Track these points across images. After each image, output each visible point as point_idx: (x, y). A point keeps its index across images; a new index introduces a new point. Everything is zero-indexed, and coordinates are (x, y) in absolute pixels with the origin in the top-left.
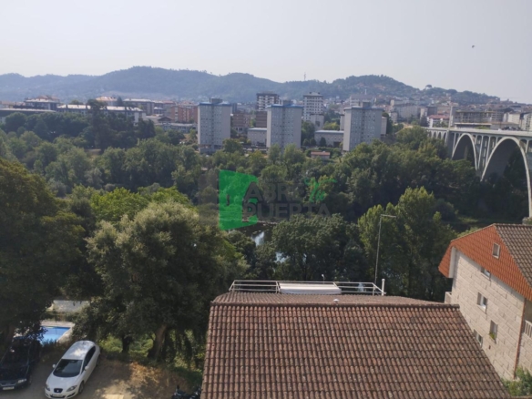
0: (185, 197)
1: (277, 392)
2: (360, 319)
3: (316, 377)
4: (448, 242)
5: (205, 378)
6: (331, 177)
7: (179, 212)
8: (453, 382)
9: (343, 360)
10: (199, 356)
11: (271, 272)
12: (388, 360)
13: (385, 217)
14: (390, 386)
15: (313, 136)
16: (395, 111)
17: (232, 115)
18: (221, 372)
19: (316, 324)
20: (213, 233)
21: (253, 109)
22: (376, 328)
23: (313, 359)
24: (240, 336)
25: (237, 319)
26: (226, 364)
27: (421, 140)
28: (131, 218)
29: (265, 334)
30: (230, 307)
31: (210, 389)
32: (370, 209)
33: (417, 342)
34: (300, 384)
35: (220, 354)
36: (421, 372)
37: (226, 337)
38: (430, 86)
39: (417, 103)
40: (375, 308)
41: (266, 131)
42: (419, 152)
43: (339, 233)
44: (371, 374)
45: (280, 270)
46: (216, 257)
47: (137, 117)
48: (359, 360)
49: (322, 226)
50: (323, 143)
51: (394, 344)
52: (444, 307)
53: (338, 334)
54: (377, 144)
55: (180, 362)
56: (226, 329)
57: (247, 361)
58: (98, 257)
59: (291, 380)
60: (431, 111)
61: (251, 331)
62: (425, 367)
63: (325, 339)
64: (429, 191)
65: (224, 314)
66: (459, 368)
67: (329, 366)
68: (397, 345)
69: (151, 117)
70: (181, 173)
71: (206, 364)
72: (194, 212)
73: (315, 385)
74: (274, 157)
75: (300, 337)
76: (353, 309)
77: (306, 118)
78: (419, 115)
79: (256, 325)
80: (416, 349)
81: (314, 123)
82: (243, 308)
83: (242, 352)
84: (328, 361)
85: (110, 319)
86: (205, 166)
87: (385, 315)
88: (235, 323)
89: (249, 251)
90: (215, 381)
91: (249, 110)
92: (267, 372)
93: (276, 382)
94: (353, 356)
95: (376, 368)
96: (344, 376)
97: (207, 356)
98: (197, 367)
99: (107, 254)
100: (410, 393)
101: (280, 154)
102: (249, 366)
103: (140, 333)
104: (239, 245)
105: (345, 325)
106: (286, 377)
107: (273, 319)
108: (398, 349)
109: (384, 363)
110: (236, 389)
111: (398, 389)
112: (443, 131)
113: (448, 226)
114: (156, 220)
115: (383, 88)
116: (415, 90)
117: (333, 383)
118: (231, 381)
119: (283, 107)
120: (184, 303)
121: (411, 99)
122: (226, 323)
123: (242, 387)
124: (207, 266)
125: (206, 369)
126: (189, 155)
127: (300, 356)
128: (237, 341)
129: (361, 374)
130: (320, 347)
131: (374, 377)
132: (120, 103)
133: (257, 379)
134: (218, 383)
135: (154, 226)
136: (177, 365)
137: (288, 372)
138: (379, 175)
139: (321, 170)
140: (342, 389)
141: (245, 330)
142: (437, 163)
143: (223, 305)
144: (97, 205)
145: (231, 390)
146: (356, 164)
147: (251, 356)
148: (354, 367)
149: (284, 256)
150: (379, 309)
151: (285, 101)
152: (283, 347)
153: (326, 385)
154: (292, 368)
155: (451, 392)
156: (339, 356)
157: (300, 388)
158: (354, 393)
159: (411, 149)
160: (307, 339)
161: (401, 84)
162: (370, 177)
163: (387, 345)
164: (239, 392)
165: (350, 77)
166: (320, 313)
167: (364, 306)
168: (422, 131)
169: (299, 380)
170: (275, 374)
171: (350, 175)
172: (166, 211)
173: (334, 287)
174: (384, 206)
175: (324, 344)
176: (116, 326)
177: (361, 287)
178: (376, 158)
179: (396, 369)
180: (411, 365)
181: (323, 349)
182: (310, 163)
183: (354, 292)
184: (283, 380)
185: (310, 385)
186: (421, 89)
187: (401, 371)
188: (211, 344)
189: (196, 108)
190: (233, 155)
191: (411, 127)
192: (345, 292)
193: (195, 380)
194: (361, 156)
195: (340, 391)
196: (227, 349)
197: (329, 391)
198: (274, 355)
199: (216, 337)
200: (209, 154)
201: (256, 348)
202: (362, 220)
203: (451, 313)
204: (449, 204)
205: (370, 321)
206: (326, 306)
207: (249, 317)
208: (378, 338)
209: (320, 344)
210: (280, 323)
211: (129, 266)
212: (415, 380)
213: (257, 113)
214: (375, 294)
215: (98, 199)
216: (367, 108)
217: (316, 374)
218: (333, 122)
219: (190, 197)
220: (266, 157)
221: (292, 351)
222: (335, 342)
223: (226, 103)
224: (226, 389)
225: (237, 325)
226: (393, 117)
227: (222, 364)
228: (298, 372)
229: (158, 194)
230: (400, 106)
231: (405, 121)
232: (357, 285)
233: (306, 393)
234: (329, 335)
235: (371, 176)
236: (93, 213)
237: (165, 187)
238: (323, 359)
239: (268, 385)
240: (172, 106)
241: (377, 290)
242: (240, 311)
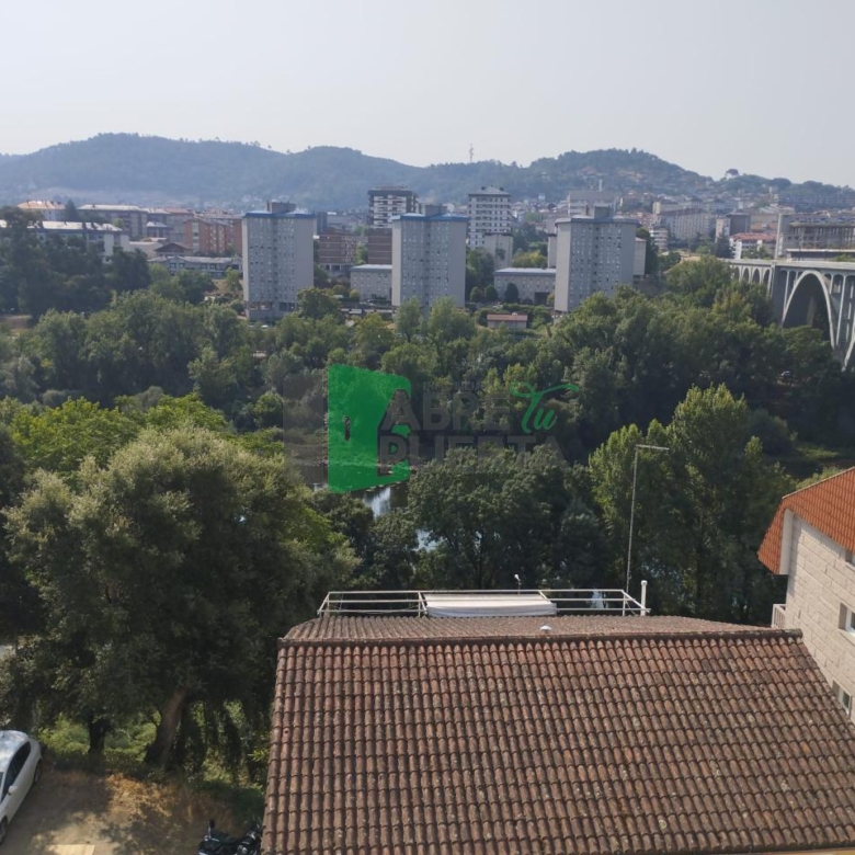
0: (217, 415)
1: (424, 825)
2: (597, 665)
3: (507, 791)
4: (776, 500)
5: (270, 802)
6: (531, 367)
7: (205, 448)
8: (793, 792)
9: (562, 753)
10: (257, 755)
11: (408, 572)
12: (656, 750)
13: (647, 450)
14: (661, 806)
15: (492, 280)
16: (663, 225)
17: (316, 237)
18: (304, 788)
19: (503, 678)
20: (282, 493)
21: (363, 225)
22: (631, 683)
23: (499, 753)
24: (342, 711)
25: (337, 673)
26: (315, 772)
27: (719, 286)
28: (102, 463)
29: (397, 704)
30: (320, 649)
31: (280, 826)
32: (614, 434)
33: (717, 711)
34: (472, 808)
35: (300, 750)
36: (726, 772)
37: (313, 713)
38: (734, 172)
39: (708, 207)
40: (626, 643)
41: (390, 271)
42: (714, 312)
43: (550, 486)
44: (620, 781)
45: (425, 567)
46: (288, 543)
47: (109, 242)
48: (596, 753)
49: (513, 473)
50: (512, 294)
51: (668, 715)
52: (769, 636)
53: (551, 700)
54: (626, 296)
55: (215, 771)
56: (313, 697)
57: (359, 762)
58: (32, 549)
59: (454, 799)
60: (738, 225)
61: (367, 699)
62: (733, 763)
63: (524, 709)
64: (736, 394)
65: (308, 665)
66: (803, 763)
67: (534, 768)
68: (674, 718)
69: (141, 244)
70: (209, 364)
71: (272, 772)
72: (239, 448)
73: (505, 808)
74: (408, 327)
75: (471, 709)
76: (582, 645)
77: (475, 241)
78: (713, 233)
79: (377, 686)
80: (714, 725)
81: (493, 252)
82: (348, 651)
83: (348, 744)
84: (531, 757)
85: (62, 682)
86: (260, 349)
87: (648, 656)
88: (332, 683)
89: (359, 528)
90: (292, 807)
91: (353, 227)
92: (402, 784)
93: (422, 806)
94: (583, 744)
95: (632, 767)
96: (565, 787)
97: (273, 756)
98: (252, 779)
99: (51, 541)
100: (703, 817)
101: (421, 319)
102: (365, 774)
103: (126, 710)
104: (338, 517)
105: (565, 680)
106: (443, 795)
107: (413, 671)
108: (676, 726)
109: (649, 757)
110: (337, 822)
111: (679, 809)
112: (763, 267)
113: (777, 465)
114: (156, 466)
115: (637, 177)
116: (704, 179)
117: (542, 803)
118: (326, 806)
119: (426, 220)
120: (221, 643)
121: (695, 200)
122: (313, 685)
123: (349, 818)
124: (271, 564)
125: (272, 782)
126: (226, 325)
127: (472, 748)
128: (336, 721)
129: (600, 783)
130: (514, 728)
131: (629, 787)
132: (71, 213)
133: (382, 800)
134: (298, 812)
135: (151, 480)
136: (208, 778)
137: (446, 784)
138: (632, 361)
139: (509, 353)
140: (561, 814)
141: (353, 697)
142: (752, 335)
143: (306, 645)
144: (27, 436)
145: (326, 824)
146: (582, 338)
147: (368, 752)
148: (586, 767)
149: (434, 538)
150: (635, 643)
151: (429, 207)
152: (435, 730)
153: (527, 808)
154: (456, 774)
155: (788, 814)
156: (553, 744)
157: (472, 816)
158: (586, 822)
159: (697, 306)
160: (486, 711)
161: (675, 168)
162: (613, 367)
163: (654, 719)
164: (343, 828)
165: (567, 154)
166: (513, 655)
167: (604, 639)
168: (719, 267)
169: (470, 800)
170: (420, 789)
171: (570, 362)
172: (178, 446)
173: (540, 601)
174: (643, 426)
175: (523, 721)
176: (74, 698)
177: (598, 599)
178: (624, 325)
179: (673, 768)
180: (705, 760)
181: (519, 731)
182: (485, 339)
183: (584, 610)
184: (437, 800)
185: (494, 808)
186: (717, 178)
187: (685, 774)
188: (281, 728)
189: (237, 223)
190: (319, 323)
191: (696, 258)
192: (564, 609)
193: (248, 807)
194: (593, 322)
195: (558, 819)
196: (316, 738)
197: (535, 821)
198: (416, 748)
199: (292, 714)
200: (267, 323)
201: (378, 735)
202: (597, 458)
203: (786, 648)
204: (777, 419)
205: (617, 671)
206: (524, 641)
207: (361, 669)
208: (634, 704)
209: (512, 722)
210: (428, 681)
211: (99, 567)
212: (714, 791)
213: (370, 233)
214: (628, 613)
215: (27, 424)
216: (603, 218)
217: (506, 785)
218: (534, 249)
219: (229, 415)
220: (391, 326)
221: (455, 738)
222: (546, 715)
223: (302, 212)
224: (315, 825)
225: (337, 686)
226: (659, 238)
227: (305, 771)
228: (467, 782)
229: (160, 409)
230: (672, 213)
231: (684, 246)
232: (590, 595)
233: (486, 825)
234: (532, 702)
235: (614, 363)
236: (17, 455)
237: (175, 395)
238: (520, 753)
239: (405, 812)
240: (187, 219)
241: (631, 604)
242: (343, 656)
